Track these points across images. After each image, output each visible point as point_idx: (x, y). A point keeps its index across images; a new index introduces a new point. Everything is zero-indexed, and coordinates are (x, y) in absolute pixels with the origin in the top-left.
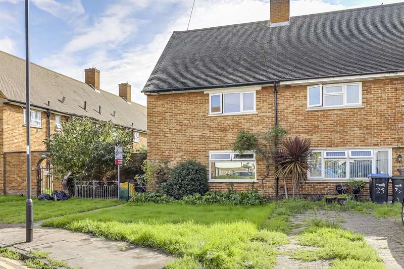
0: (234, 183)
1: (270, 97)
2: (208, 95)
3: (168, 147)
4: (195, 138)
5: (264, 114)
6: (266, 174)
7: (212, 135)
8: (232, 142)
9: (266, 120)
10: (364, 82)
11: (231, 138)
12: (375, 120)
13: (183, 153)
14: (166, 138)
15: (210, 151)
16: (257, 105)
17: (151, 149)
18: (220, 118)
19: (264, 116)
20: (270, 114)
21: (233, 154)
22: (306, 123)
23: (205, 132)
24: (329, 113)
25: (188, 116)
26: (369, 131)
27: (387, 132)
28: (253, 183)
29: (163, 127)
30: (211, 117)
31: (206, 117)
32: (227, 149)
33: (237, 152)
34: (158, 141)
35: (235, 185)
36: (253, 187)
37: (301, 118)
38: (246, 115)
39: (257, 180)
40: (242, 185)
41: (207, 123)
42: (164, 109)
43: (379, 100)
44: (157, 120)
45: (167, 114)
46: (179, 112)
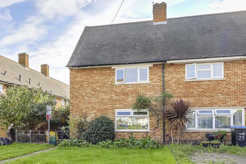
0: (133, 132)
1: (159, 72)
2: (114, 69)
3: (85, 106)
4: (105, 100)
5: (155, 84)
6: (156, 126)
7: (117, 98)
8: (132, 103)
9: (157, 87)
10: (225, 62)
11: (131, 100)
12: (233, 89)
13: (96, 111)
14: (83, 100)
15: (116, 110)
16: (150, 77)
17: (73, 108)
18: (123, 86)
19: (154, 85)
20: (159, 84)
21: (133, 111)
22: (185, 90)
23: (112, 96)
24: (201, 83)
25: (100, 85)
26: (229, 96)
27: (241, 97)
28: (147, 132)
29: (81, 92)
30: (117, 85)
31: (113, 85)
32: (128, 108)
33: (136, 111)
34: (78, 102)
35: (134, 134)
36: (147, 135)
37: (181, 86)
38: (142, 84)
39: (150, 130)
40: (139, 134)
41: (114, 89)
42: (82, 79)
43: (236, 74)
44: (77, 87)
45: (84, 83)
46: (93, 81)
